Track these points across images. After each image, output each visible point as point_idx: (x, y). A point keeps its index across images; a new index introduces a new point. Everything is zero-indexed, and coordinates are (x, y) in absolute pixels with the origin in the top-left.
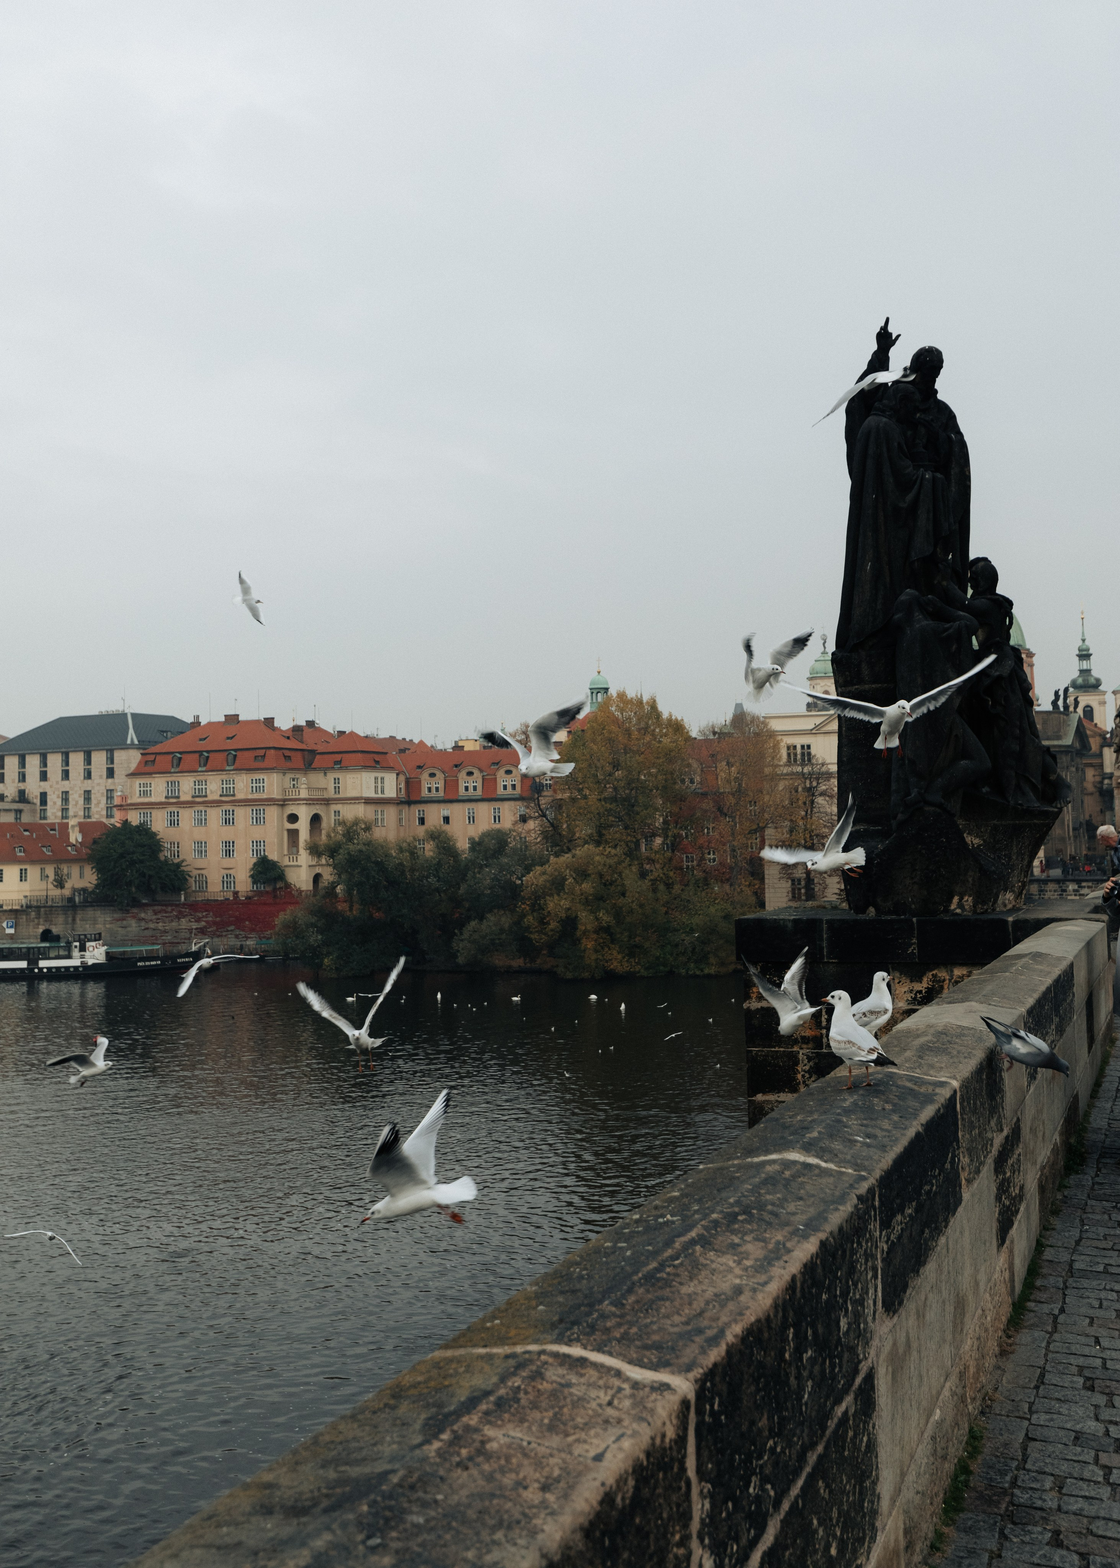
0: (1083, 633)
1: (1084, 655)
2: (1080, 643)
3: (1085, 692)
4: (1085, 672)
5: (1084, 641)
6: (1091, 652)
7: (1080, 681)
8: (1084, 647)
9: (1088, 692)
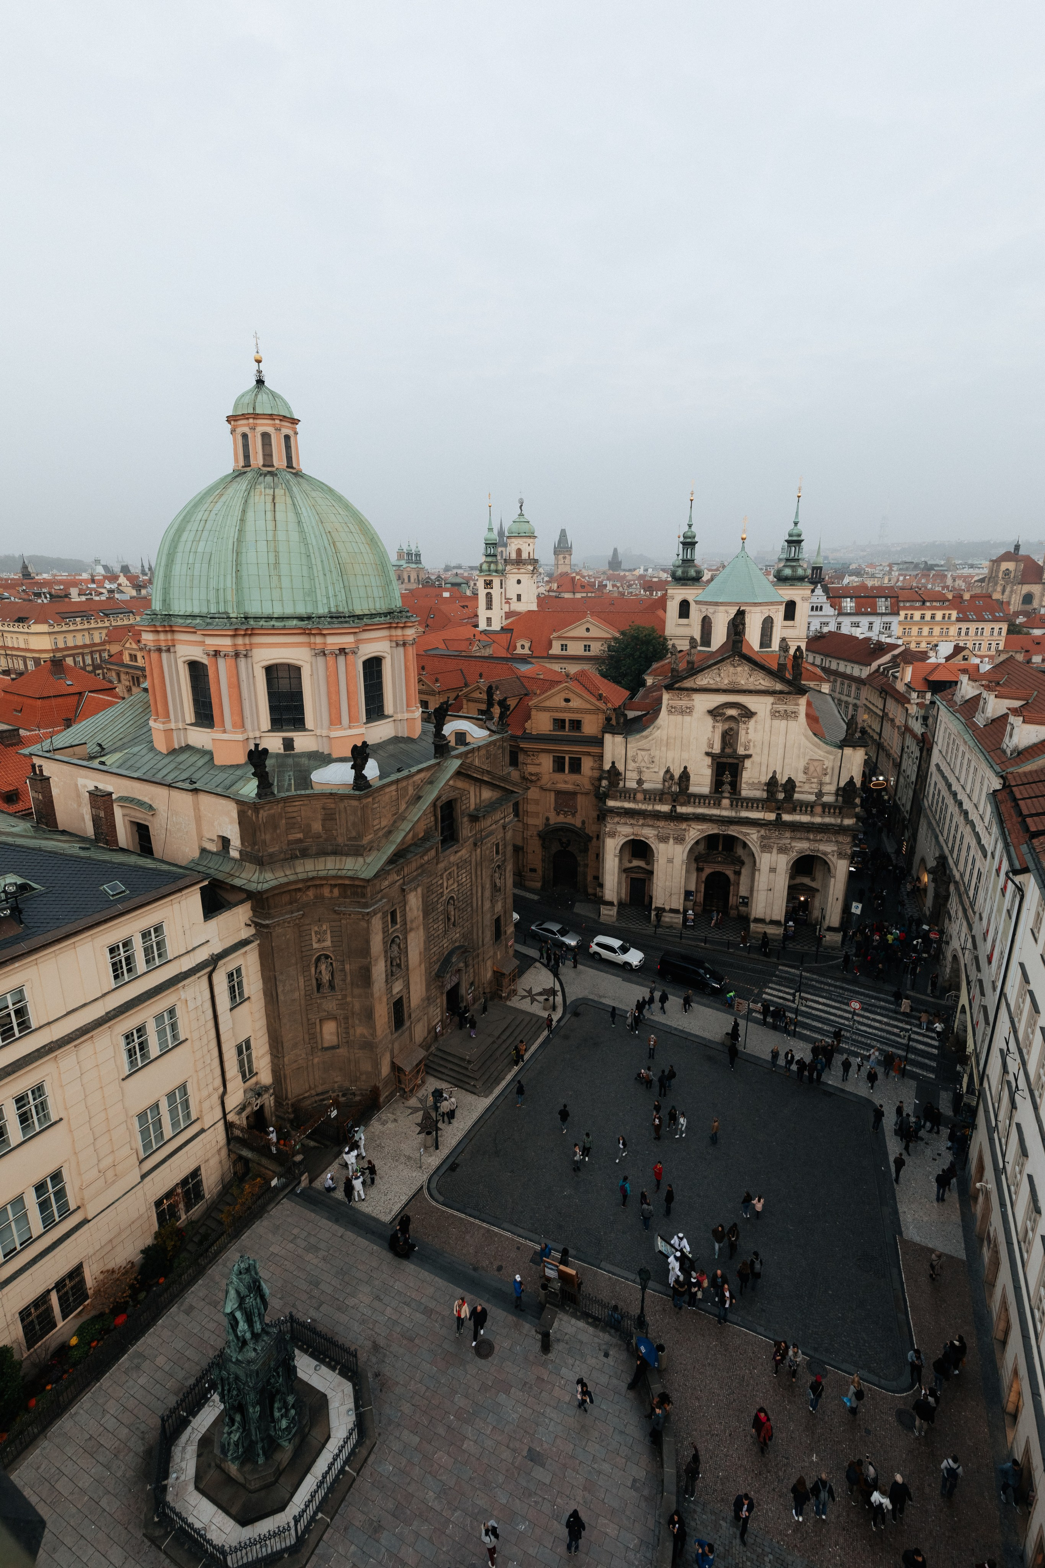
0: (690, 517)
1: (689, 543)
2: (686, 528)
3: (683, 585)
4: (688, 562)
5: (690, 526)
6: (696, 539)
7: (679, 572)
8: (689, 534)
9: (686, 585)
